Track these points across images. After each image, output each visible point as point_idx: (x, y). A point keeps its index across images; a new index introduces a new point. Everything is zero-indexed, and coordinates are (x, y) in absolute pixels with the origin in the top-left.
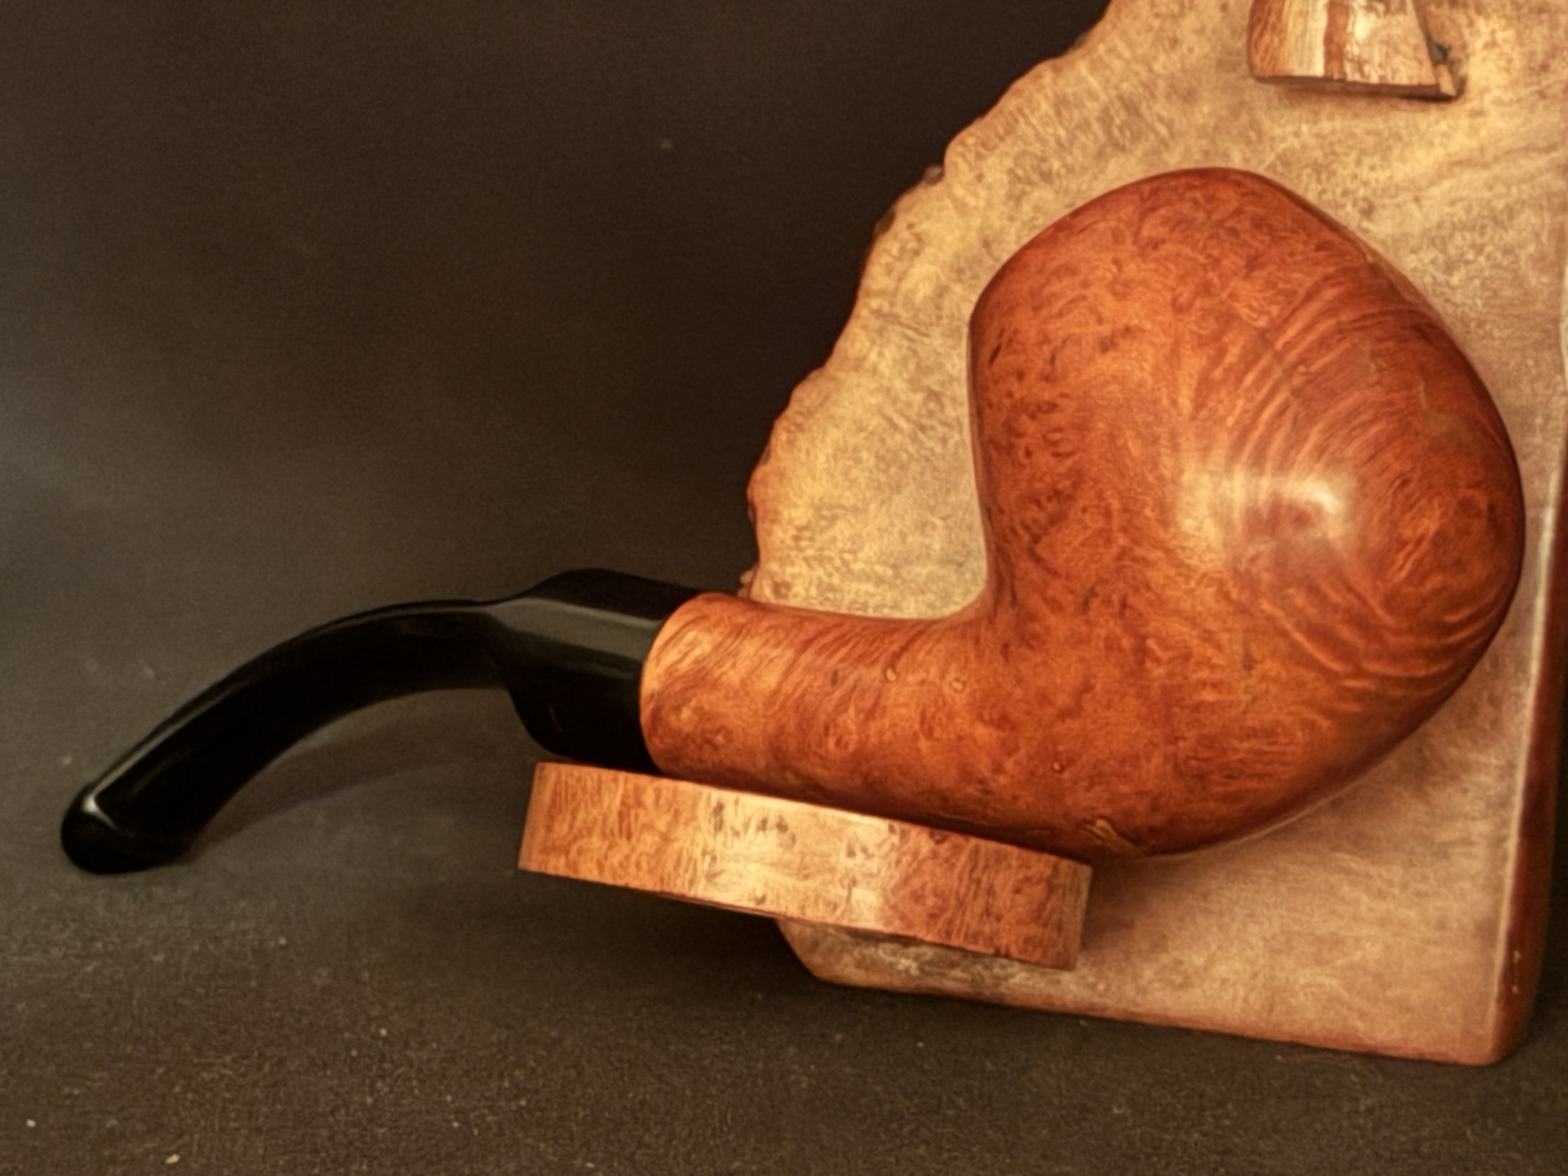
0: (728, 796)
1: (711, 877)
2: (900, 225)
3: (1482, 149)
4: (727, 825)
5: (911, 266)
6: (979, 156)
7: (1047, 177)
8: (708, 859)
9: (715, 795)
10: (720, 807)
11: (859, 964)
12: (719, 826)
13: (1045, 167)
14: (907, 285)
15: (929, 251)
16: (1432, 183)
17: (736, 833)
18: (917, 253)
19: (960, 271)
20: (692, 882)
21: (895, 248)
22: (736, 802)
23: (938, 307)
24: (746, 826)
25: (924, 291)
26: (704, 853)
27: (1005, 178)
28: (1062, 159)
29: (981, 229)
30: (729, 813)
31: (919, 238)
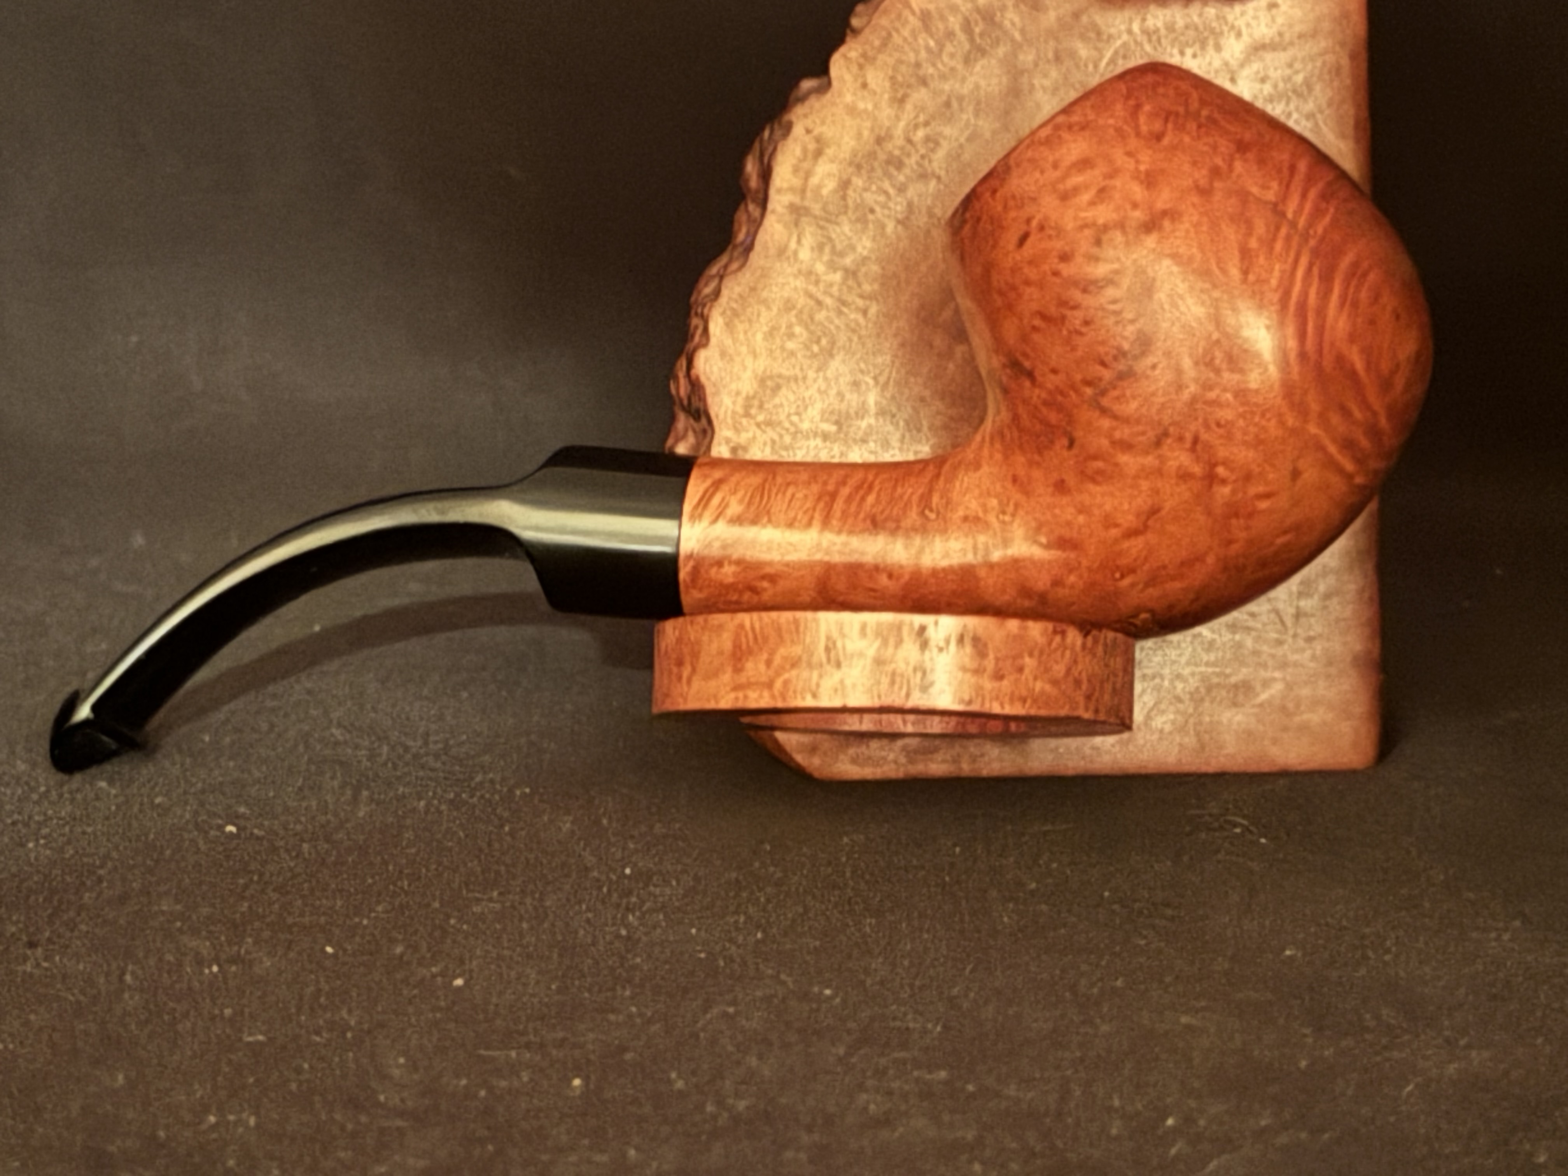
0: (927, 619)
1: (925, 688)
2: (798, 130)
3: (1280, 34)
4: (932, 643)
5: (814, 165)
6: (861, 67)
7: (924, 82)
8: (919, 675)
9: (918, 619)
10: (923, 629)
11: (854, 761)
12: (924, 645)
13: (921, 73)
14: (814, 181)
15: (830, 152)
16: (1242, 65)
17: (941, 650)
18: (818, 153)
19: (859, 167)
20: (908, 695)
21: (798, 152)
22: (936, 623)
23: (844, 198)
24: (948, 642)
25: (830, 185)
26: (915, 670)
27: (887, 84)
28: (934, 65)
29: (872, 130)
30: (931, 632)
31: (818, 140)
